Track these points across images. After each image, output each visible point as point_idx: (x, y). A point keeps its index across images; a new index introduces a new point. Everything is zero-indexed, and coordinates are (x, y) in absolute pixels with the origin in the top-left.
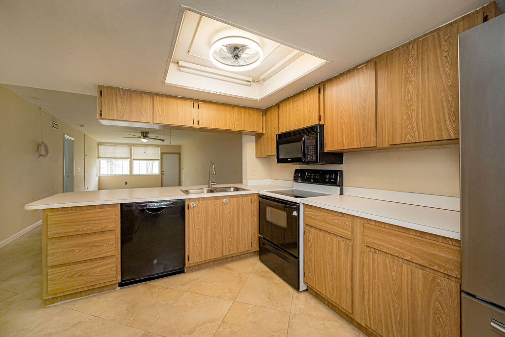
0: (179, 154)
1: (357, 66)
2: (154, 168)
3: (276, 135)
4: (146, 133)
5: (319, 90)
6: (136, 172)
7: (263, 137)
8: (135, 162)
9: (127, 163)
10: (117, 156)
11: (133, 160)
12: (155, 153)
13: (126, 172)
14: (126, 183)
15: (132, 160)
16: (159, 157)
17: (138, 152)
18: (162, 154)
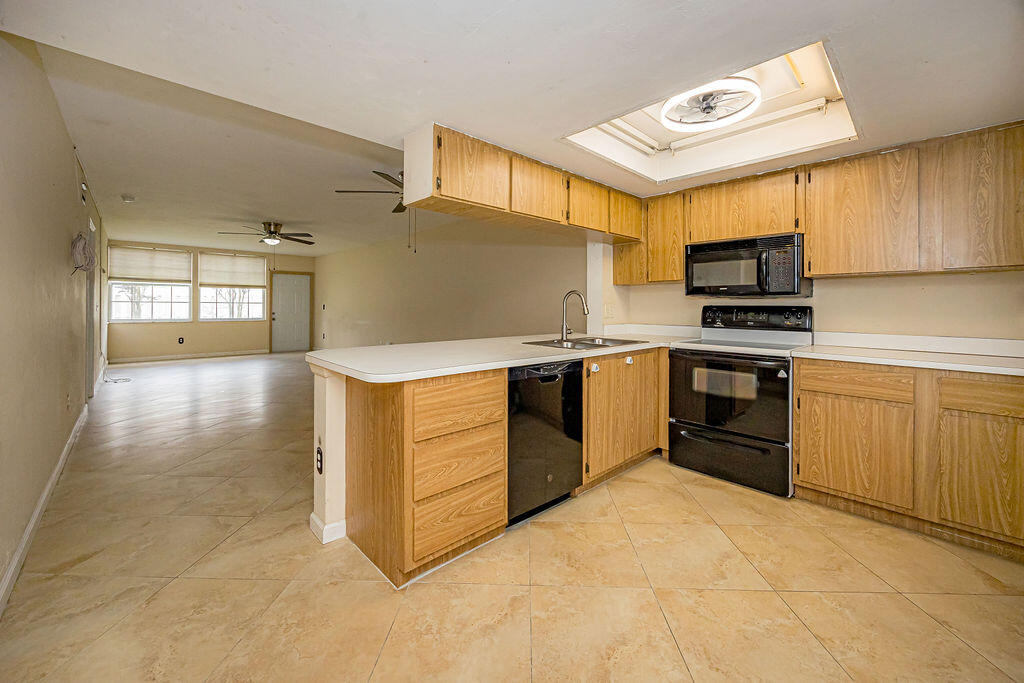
0: (312, 275)
1: (881, 150)
2: (253, 306)
3: (686, 247)
4: (276, 225)
5: (797, 177)
6: (206, 313)
7: (635, 250)
8: (204, 291)
9: (183, 292)
10: (157, 275)
11: (201, 285)
12: (256, 271)
13: (182, 313)
14: (181, 341)
15: (196, 284)
16: (264, 281)
17: (211, 267)
18: (272, 273)
